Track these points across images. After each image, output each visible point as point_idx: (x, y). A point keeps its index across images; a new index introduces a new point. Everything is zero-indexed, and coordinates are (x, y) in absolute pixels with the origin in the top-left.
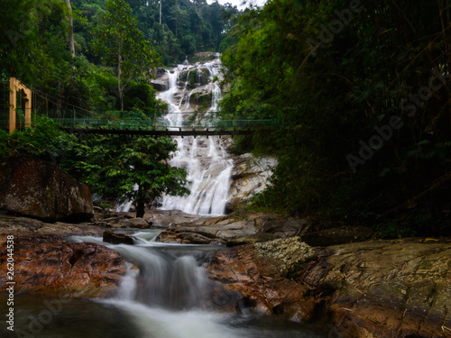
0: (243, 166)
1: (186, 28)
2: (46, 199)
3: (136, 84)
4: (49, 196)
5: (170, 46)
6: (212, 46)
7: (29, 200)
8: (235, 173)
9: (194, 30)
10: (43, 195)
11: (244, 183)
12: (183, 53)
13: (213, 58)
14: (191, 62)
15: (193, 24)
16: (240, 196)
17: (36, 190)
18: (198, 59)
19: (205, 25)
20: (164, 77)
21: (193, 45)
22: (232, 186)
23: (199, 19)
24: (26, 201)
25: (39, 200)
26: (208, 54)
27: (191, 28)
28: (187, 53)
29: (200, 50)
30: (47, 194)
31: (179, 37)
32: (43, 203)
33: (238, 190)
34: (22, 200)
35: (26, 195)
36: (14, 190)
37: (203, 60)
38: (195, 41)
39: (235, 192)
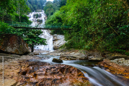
0: (55, 37)
1: (34, 4)
2: (20, 48)
3: (24, 16)
4: (21, 47)
5: (30, 8)
6: (41, 9)
7: (15, 48)
8: (54, 39)
9: (36, 4)
10: (19, 47)
11: (57, 42)
12: (34, 9)
13: (41, 11)
14: (36, 12)
15: (36, 3)
16: (56, 45)
17: (17, 45)
18: (38, 11)
19: (39, 4)
20: (29, 15)
21: (36, 8)
22: (53, 42)
23: (37, 2)
24: (14, 49)
25: (18, 48)
26: (40, 10)
27: (35, 4)
28: (35, 10)
29: (38, 9)
30: (20, 46)
31: (32, 6)
32: (19, 49)
33: (55, 44)
34: (13, 49)
35: (14, 47)
36: (9, 45)
37: (39, 12)
38: (36, 7)
39: (54, 44)
